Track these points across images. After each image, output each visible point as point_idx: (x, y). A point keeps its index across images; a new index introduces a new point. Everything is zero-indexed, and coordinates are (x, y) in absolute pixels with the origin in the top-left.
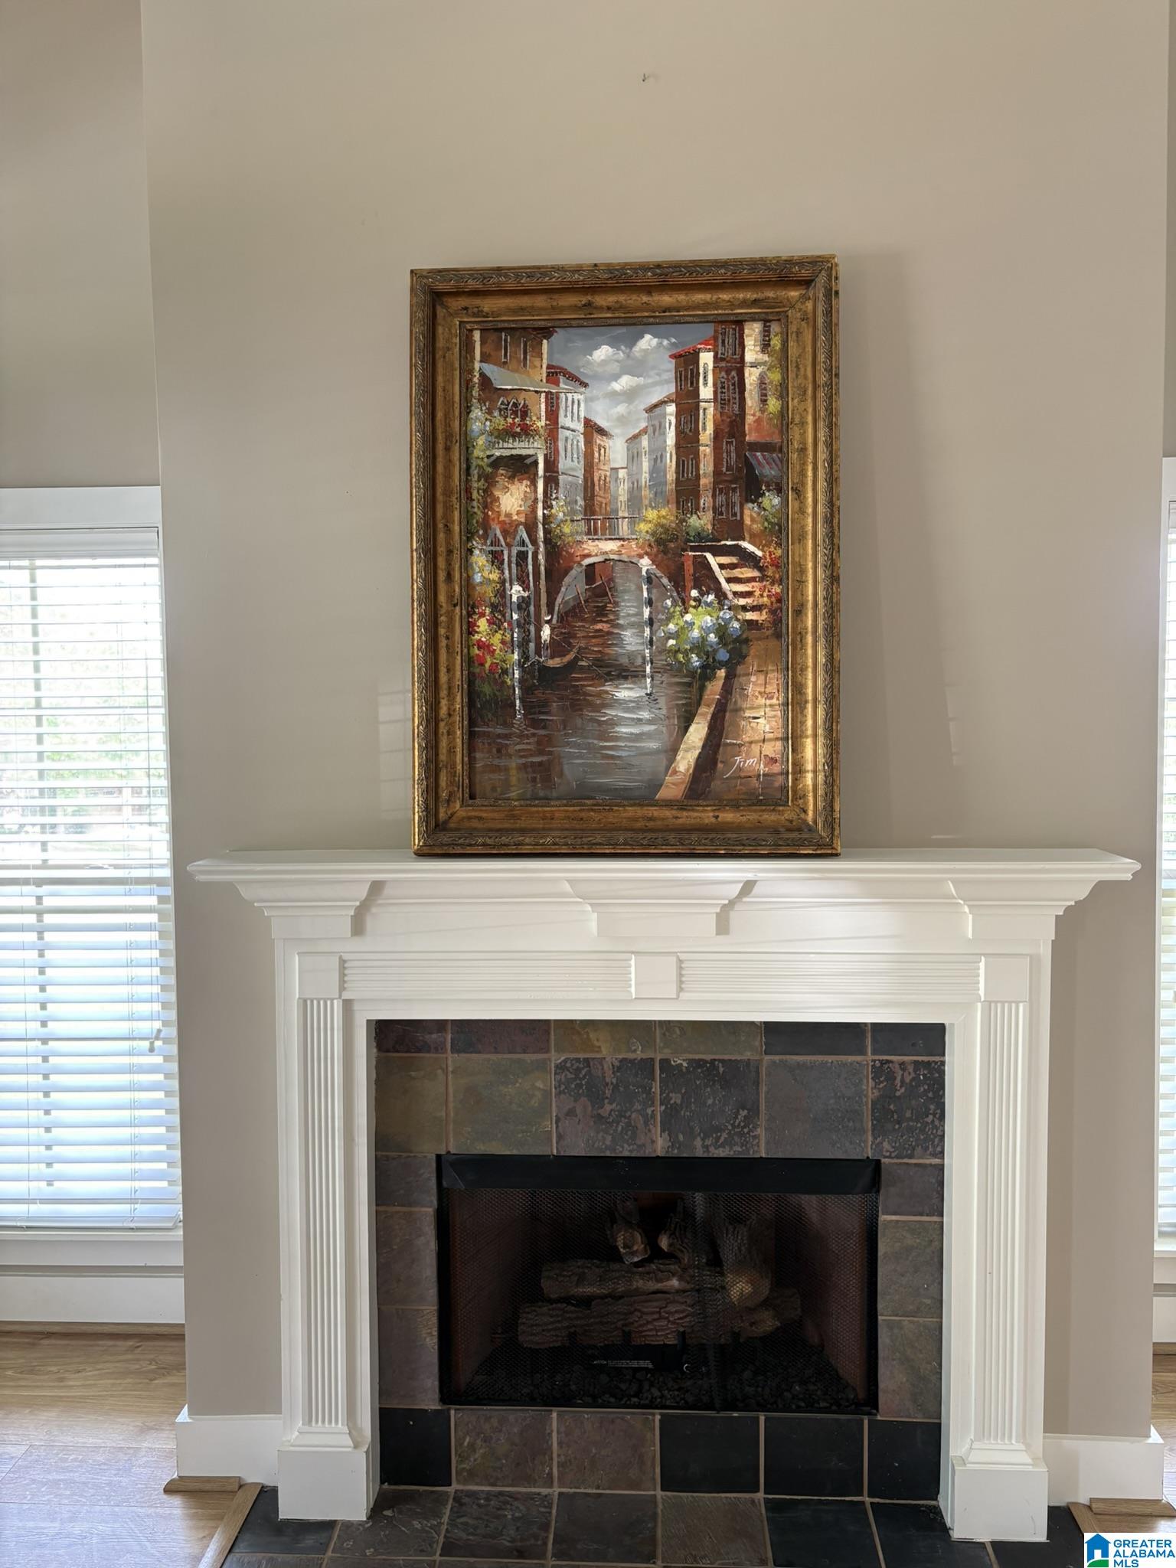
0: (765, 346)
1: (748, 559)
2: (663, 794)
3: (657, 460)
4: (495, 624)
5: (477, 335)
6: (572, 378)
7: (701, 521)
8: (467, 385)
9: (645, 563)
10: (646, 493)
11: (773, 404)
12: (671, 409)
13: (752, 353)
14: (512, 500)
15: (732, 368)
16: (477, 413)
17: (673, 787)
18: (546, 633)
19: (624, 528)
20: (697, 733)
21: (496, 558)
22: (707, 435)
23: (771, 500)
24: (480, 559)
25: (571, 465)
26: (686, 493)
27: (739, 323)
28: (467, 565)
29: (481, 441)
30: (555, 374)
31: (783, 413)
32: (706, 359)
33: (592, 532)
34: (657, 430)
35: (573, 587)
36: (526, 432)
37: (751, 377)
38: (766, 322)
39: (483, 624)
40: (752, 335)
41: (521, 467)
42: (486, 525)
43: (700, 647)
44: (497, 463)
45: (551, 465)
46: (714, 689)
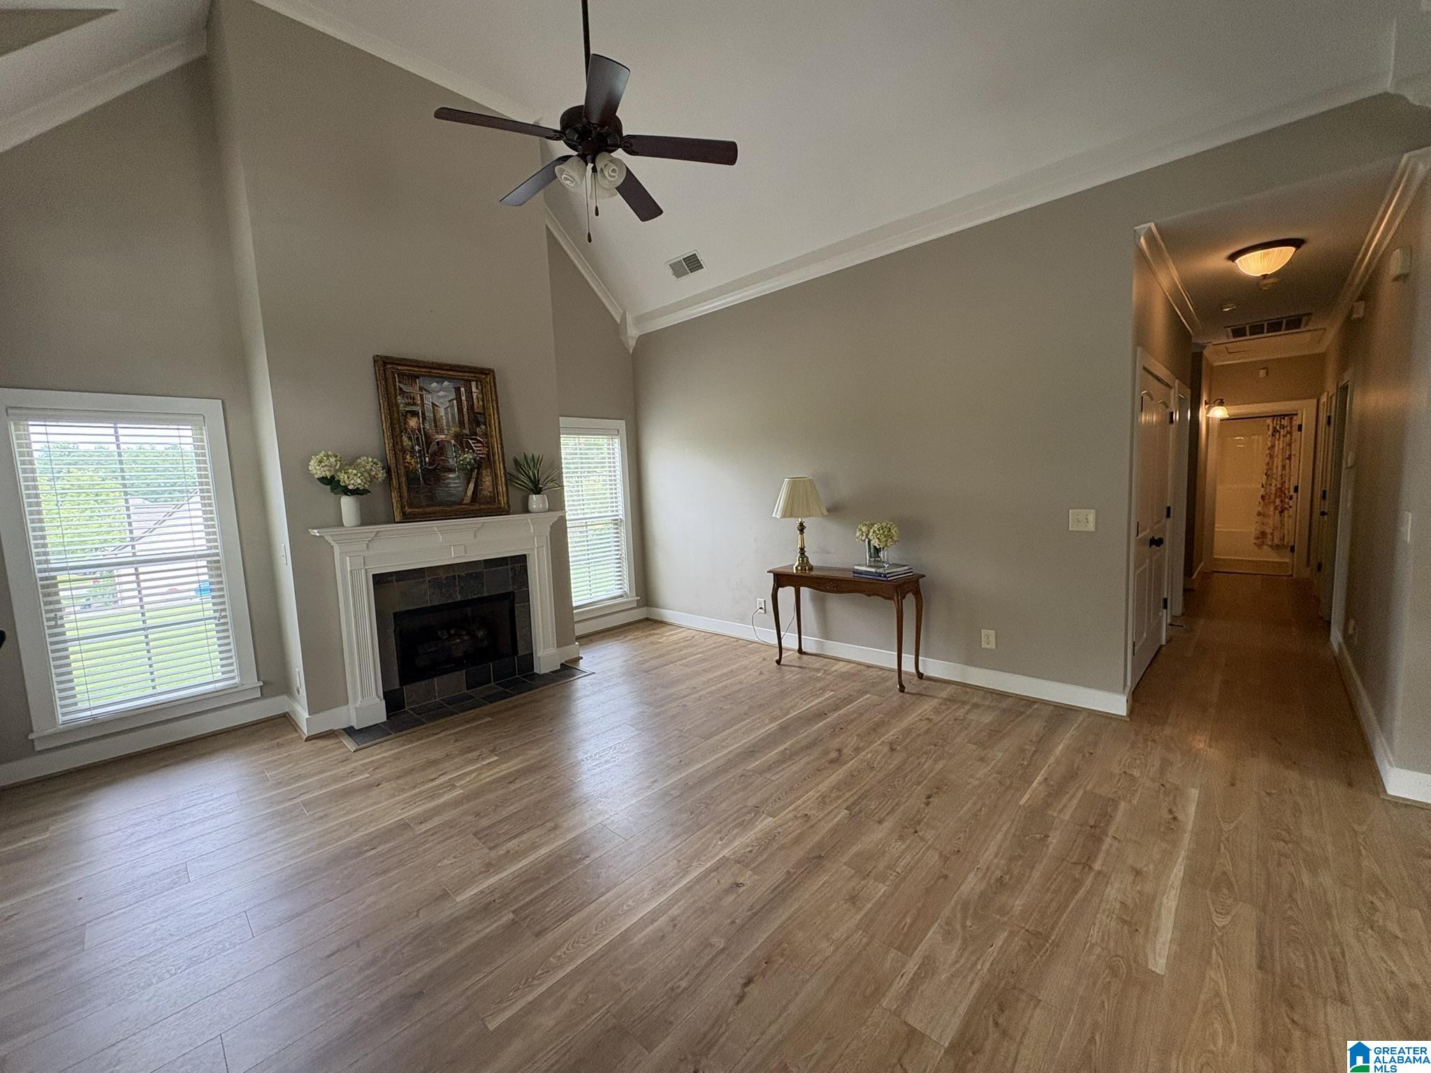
0: (477, 388)
1: (479, 442)
2: (464, 502)
3: (453, 415)
4: (412, 457)
5: (396, 375)
6: (426, 390)
7: (466, 431)
8: (395, 389)
9: (453, 442)
10: (451, 424)
11: (481, 403)
12: (455, 402)
13: (474, 389)
14: (413, 422)
15: (469, 393)
16: (399, 397)
17: (467, 500)
18: (427, 459)
19: (446, 432)
20: (472, 486)
21: (410, 438)
22: (465, 410)
23: (483, 427)
24: (405, 439)
25: (429, 415)
26: (462, 423)
27: (470, 381)
28: (401, 441)
29: (401, 405)
30: (421, 389)
31: (484, 406)
32: (463, 389)
33: (437, 433)
34: (452, 406)
35: (434, 448)
36: (415, 404)
37: (475, 396)
38: (477, 382)
39: (408, 456)
40: (474, 384)
41: (414, 414)
42: (406, 429)
43: (469, 463)
44: (407, 412)
45: (423, 414)
46: (474, 474)
